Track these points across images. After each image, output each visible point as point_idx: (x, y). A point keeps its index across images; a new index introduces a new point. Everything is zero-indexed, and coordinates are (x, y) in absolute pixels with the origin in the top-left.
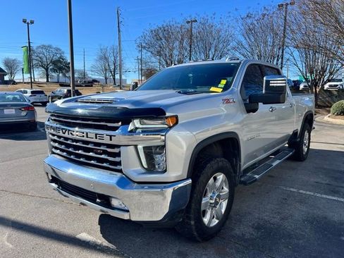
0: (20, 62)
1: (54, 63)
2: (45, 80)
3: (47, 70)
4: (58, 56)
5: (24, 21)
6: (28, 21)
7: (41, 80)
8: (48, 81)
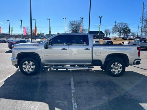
0: (110, 30)
1: (123, 29)
2: (119, 37)
3: (120, 33)
4: (126, 27)
5: (99, 17)
6: (101, 17)
7: (118, 37)
8: (120, 37)
